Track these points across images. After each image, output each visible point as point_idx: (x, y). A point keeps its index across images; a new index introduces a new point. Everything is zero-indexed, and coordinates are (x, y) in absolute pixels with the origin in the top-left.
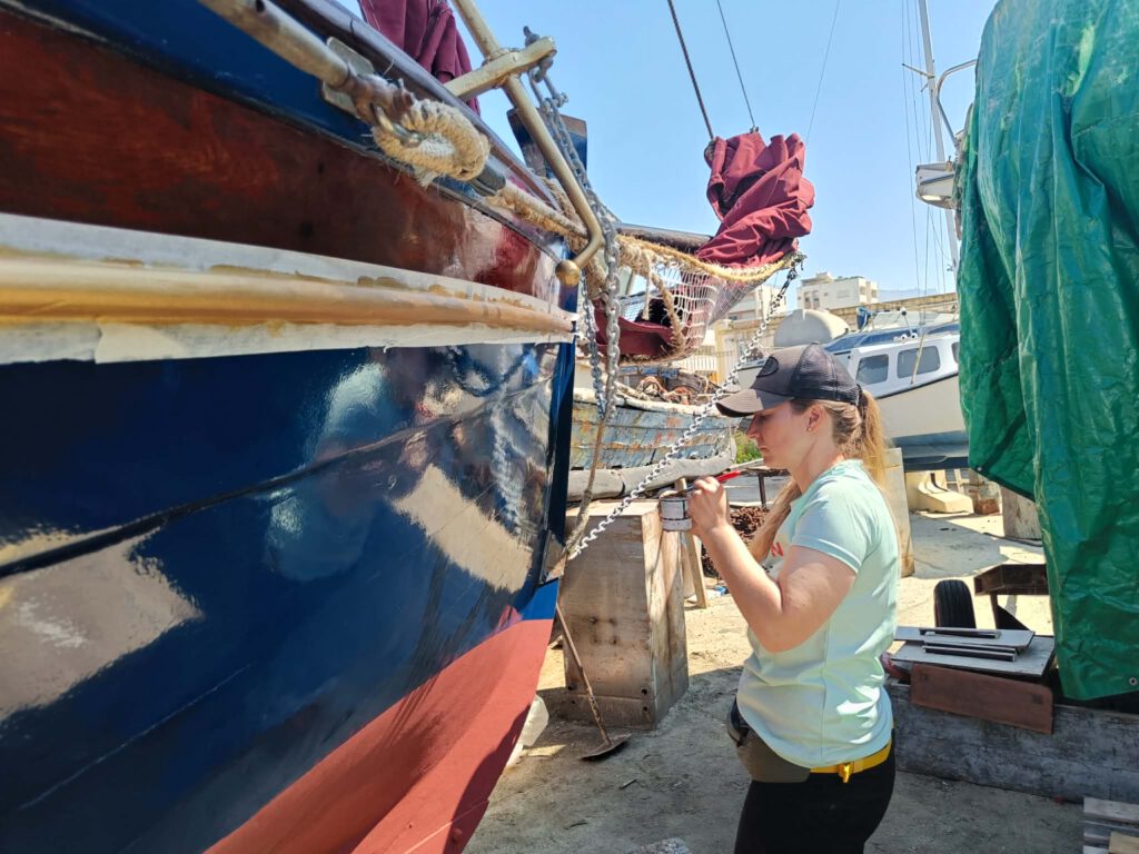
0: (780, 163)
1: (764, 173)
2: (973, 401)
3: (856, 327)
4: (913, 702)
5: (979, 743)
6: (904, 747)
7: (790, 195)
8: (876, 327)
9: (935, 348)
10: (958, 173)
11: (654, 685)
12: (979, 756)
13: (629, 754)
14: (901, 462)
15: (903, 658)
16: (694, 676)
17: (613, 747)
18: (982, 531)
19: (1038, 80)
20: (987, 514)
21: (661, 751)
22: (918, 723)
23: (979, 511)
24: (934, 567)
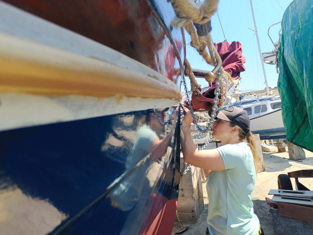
0: (235, 49)
1: (231, 53)
2: (287, 120)
3: (239, 100)
4: (279, 214)
5: (302, 228)
6: (277, 229)
7: (239, 59)
8: (245, 100)
9: (265, 105)
10: (277, 54)
11: (195, 209)
12: (302, 232)
13: (190, 231)
14: (259, 138)
15: (275, 201)
16: (205, 205)
17: (184, 229)
18: (282, 157)
19: (308, 24)
20: (282, 152)
21: (199, 230)
22: (281, 221)
23: (280, 151)
24: (271, 169)
